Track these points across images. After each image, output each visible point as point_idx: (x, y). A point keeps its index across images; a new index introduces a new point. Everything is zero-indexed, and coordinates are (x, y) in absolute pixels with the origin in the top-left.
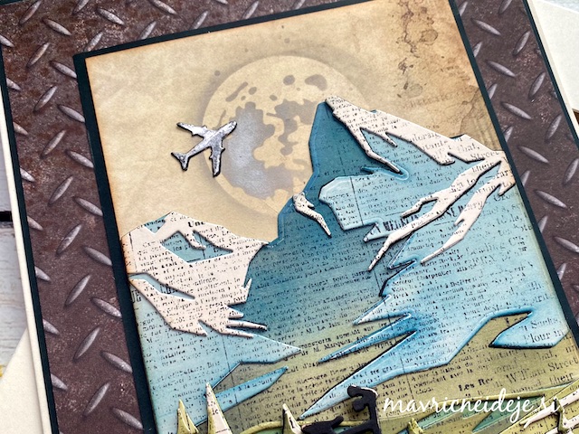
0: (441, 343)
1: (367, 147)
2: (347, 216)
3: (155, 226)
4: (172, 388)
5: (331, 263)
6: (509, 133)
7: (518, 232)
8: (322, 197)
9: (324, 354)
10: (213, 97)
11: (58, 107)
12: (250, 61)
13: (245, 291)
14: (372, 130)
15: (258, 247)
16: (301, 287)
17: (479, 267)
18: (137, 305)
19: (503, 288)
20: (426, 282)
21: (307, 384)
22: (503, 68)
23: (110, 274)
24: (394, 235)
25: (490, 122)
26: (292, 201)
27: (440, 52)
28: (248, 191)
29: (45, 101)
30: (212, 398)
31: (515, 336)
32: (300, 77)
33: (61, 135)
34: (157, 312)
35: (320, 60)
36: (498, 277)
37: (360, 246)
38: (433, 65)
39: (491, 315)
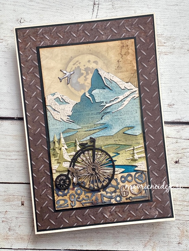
0: (112, 131)
1: (105, 82)
2: (97, 99)
3: (53, 95)
4: (53, 131)
5: (92, 109)
6: (141, 83)
7: (136, 108)
8: (92, 93)
9: (86, 129)
10: (70, 64)
11: (32, 61)
12: (80, 55)
13: (71, 113)
14: (107, 78)
15: (75, 103)
16: (84, 114)
17: (125, 115)
18: (47, 112)
19: (129, 121)
20: (112, 117)
21: (82, 135)
22: (145, 65)
23: (42, 104)
24: (107, 105)
25: (137, 79)
26: (85, 93)
27: (129, 59)
28: (75, 89)
29: (29, 59)
30: (61, 135)
31: (129, 132)
32: (92, 61)
33: (32, 68)
34: (52, 115)
35: (98, 57)
36: (129, 118)
37: (99, 106)
38: (126, 62)
39: (125, 126)
